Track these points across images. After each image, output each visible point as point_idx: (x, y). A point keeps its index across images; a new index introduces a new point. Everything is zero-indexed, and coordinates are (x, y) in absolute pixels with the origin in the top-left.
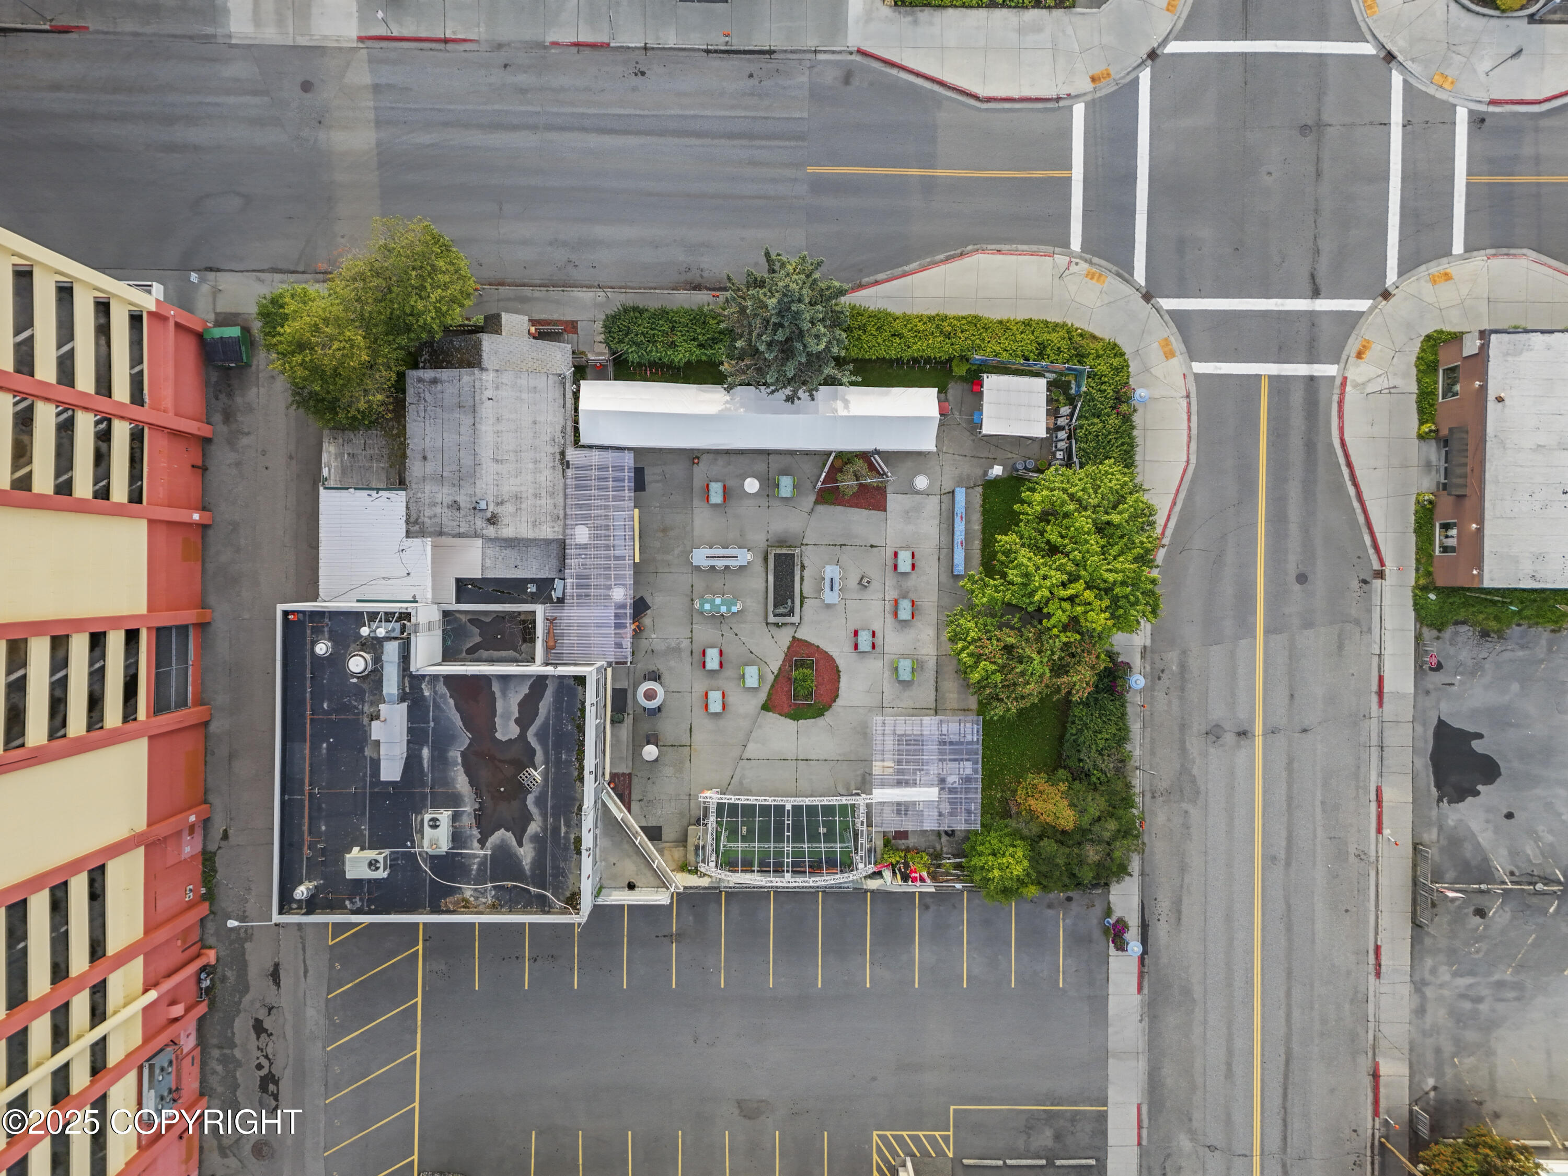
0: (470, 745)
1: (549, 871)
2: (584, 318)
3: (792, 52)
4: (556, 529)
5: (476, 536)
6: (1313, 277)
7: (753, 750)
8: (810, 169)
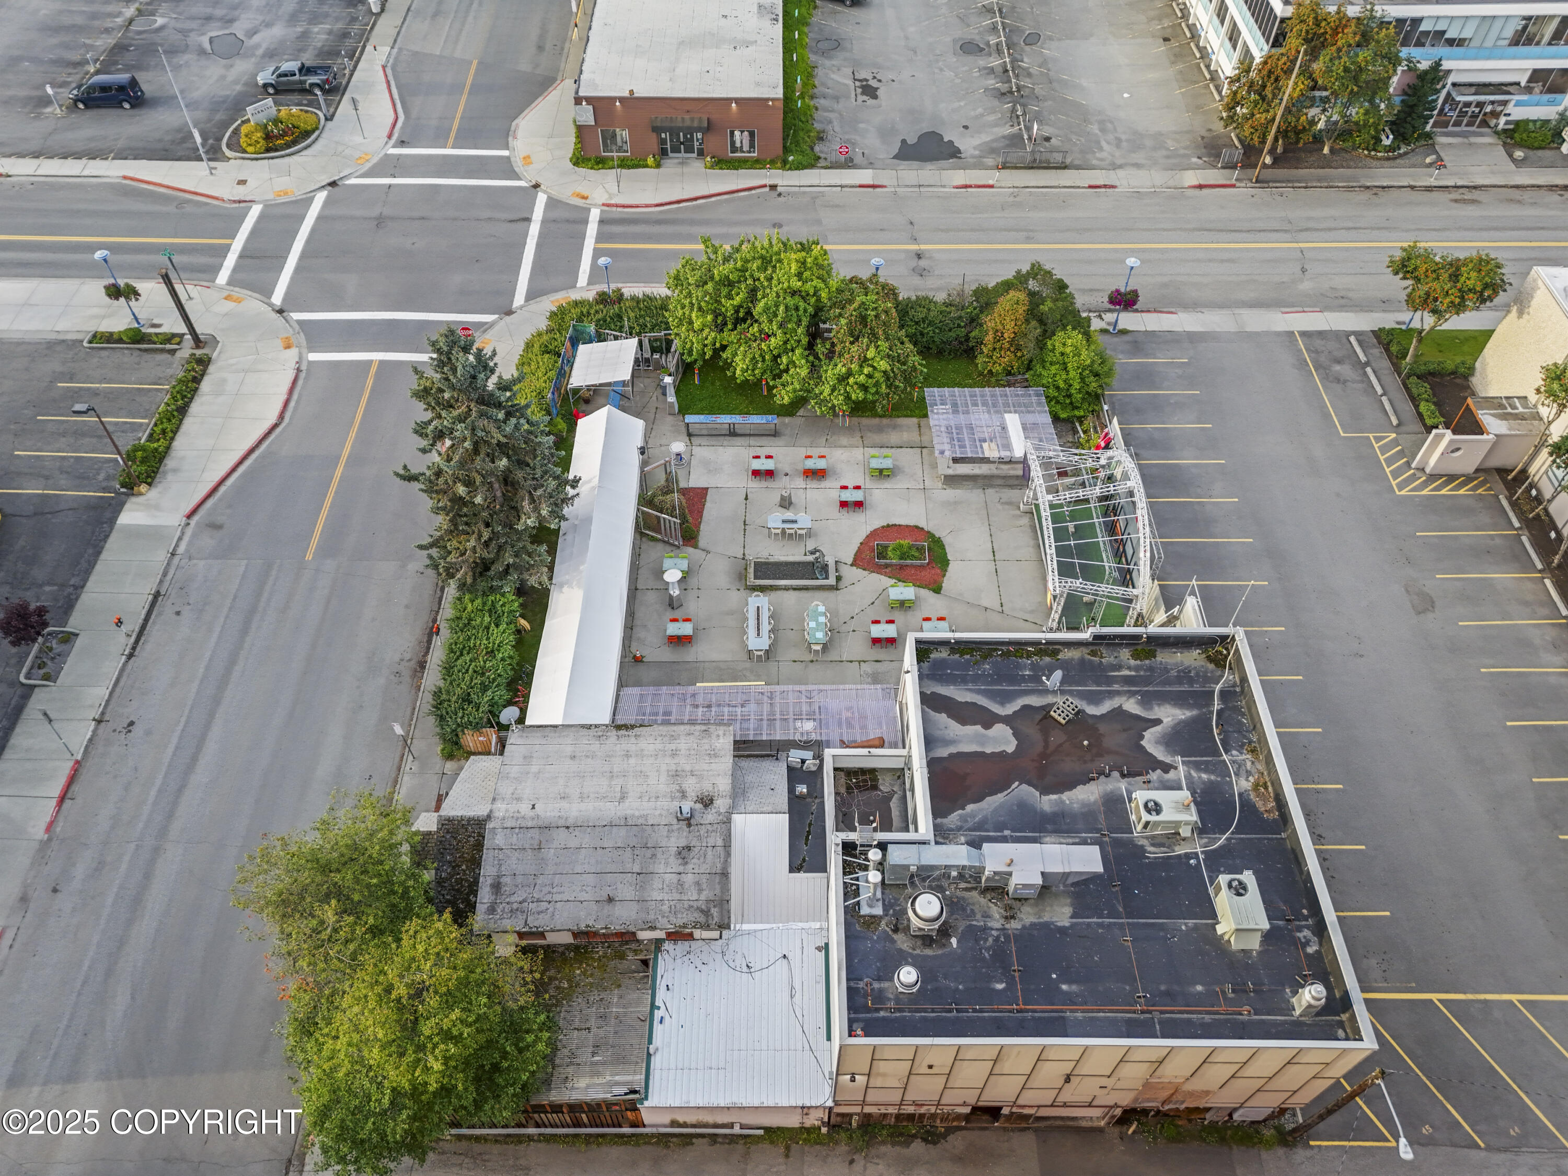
0: (1030, 784)
1: (1185, 688)
2: (436, 786)
3: (165, 574)
4: (721, 733)
5: (728, 822)
6: (511, 221)
7: (989, 600)
8: (309, 556)
